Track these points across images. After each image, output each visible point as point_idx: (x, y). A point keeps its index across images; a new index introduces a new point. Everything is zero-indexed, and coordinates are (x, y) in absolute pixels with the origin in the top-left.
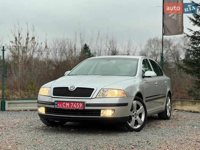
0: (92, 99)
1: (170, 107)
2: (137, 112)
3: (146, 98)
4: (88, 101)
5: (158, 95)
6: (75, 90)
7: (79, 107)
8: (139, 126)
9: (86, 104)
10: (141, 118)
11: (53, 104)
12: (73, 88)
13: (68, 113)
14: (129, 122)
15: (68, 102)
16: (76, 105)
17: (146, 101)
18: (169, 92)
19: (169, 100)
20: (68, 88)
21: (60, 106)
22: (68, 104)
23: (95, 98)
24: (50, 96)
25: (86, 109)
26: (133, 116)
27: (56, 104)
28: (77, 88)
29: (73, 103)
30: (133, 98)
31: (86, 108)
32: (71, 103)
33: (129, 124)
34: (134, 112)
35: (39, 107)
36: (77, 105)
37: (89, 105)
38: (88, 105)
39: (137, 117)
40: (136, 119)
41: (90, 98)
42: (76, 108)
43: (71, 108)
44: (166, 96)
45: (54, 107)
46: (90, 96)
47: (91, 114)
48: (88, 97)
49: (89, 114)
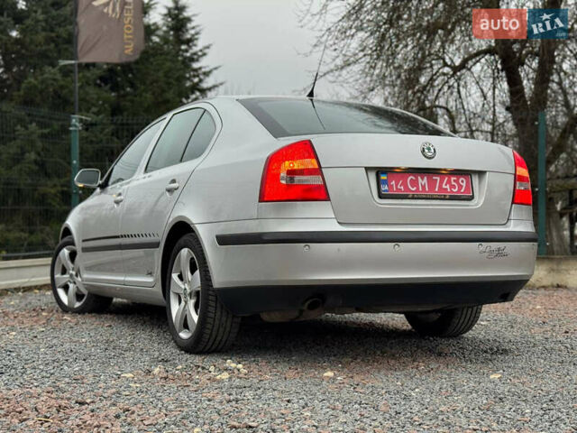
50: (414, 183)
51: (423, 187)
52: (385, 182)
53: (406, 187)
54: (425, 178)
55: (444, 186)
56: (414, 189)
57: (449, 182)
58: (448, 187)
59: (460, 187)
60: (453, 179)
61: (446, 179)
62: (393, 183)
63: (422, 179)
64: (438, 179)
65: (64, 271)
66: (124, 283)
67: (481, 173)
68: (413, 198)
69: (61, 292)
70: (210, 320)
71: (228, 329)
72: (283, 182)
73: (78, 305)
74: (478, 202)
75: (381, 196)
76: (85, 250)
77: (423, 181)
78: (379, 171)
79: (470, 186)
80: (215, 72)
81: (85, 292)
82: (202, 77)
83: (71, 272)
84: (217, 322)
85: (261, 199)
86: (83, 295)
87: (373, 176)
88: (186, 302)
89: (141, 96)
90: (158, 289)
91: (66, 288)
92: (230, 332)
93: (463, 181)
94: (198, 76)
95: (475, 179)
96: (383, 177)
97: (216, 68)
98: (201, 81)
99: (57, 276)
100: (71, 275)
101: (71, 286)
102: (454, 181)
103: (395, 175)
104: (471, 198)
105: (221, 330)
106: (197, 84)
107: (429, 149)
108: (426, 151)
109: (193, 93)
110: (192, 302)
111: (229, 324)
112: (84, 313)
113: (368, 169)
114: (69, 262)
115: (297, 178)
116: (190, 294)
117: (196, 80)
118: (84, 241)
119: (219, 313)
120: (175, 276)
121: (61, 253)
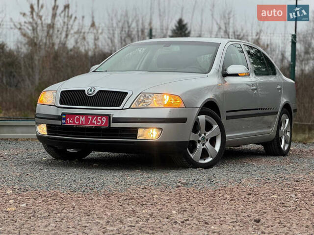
0: (122, 109)
1: (288, 134)
2: (207, 135)
3: (227, 112)
4: (116, 114)
5: (257, 109)
6: (95, 95)
7: (101, 123)
8: (209, 160)
9: (113, 118)
10: (214, 147)
11: (59, 118)
12: (93, 91)
13: (84, 134)
14: (192, 152)
15: (83, 115)
16: (96, 119)
17: (228, 118)
18: (287, 106)
19: (288, 120)
20: (84, 91)
21: (70, 122)
22: (83, 119)
23: (129, 108)
24: (55, 106)
25: (112, 128)
26: (199, 141)
27: (64, 119)
28: (100, 91)
29: (91, 117)
30: (197, 111)
31: (113, 125)
32: (89, 117)
33: (191, 155)
34: (200, 135)
35: (38, 124)
36: (98, 120)
37: (118, 120)
38: (116, 120)
39: (206, 144)
40: (204, 147)
41: (120, 107)
42: (97, 124)
43: (89, 125)
44: (277, 113)
45: (60, 124)
46: (119, 106)
47: (120, 135)
48: (116, 106)
49: (117, 135)
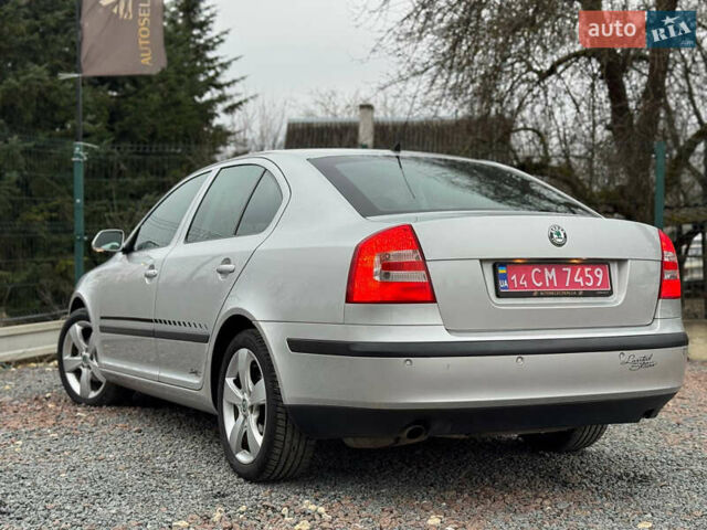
50: (540, 277)
51: (551, 281)
52: (505, 277)
53: (530, 282)
54: (553, 270)
55: (576, 280)
56: (541, 284)
57: (582, 274)
58: (581, 280)
59: (596, 279)
60: (587, 270)
61: (579, 270)
62: (514, 277)
63: (550, 271)
64: (569, 270)
65: (75, 352)
66: (160, 379)
67: (621, 262)
68: (539, 296)
69: (71, 378)
70: (279, 444)
71: (300, 454)
72: (377, 278)
73: (93, 394)
74: (618, 298)
75: (499, 295)
76: (103, 329)
77: (550, 274)
78: (497, 264)
79: (608, 278)
80: (234, 63)
81: (103, 380)
82: (219, 69)
83: (84, 353)
84: (287, 445)
85: (349, 300)
86: (100, 384)
87: (488, 269)
88: (245, 417)
89: (146, 97)
90: (206, 395)
91: (78, 373)
92: (302, 457)
93: (599, 272)
94: (214, 68)
95: (614, 268)
96: (502, 271)
97: (236, 59)
98: (217, 74)
99: (67, 357)
100: (84, 358)
101: (84, 371)
102: (589, 272)
103: (516, 267)
104: (610, 293)
105: (292, 454)
106: (213, 78)
107: (558, 234)
108: (555, 236)
109: (208, 89)
110: (253, 418)
111: (301, 448)
112: (101, 406)
113: (482, 261)
114: (82, 341)
115: (393, 273)
116: (251, 407)
117: (212, 73)
118: (102, 318)
119: (289, 436)
120: (229, 381)
121: (71, 330)
